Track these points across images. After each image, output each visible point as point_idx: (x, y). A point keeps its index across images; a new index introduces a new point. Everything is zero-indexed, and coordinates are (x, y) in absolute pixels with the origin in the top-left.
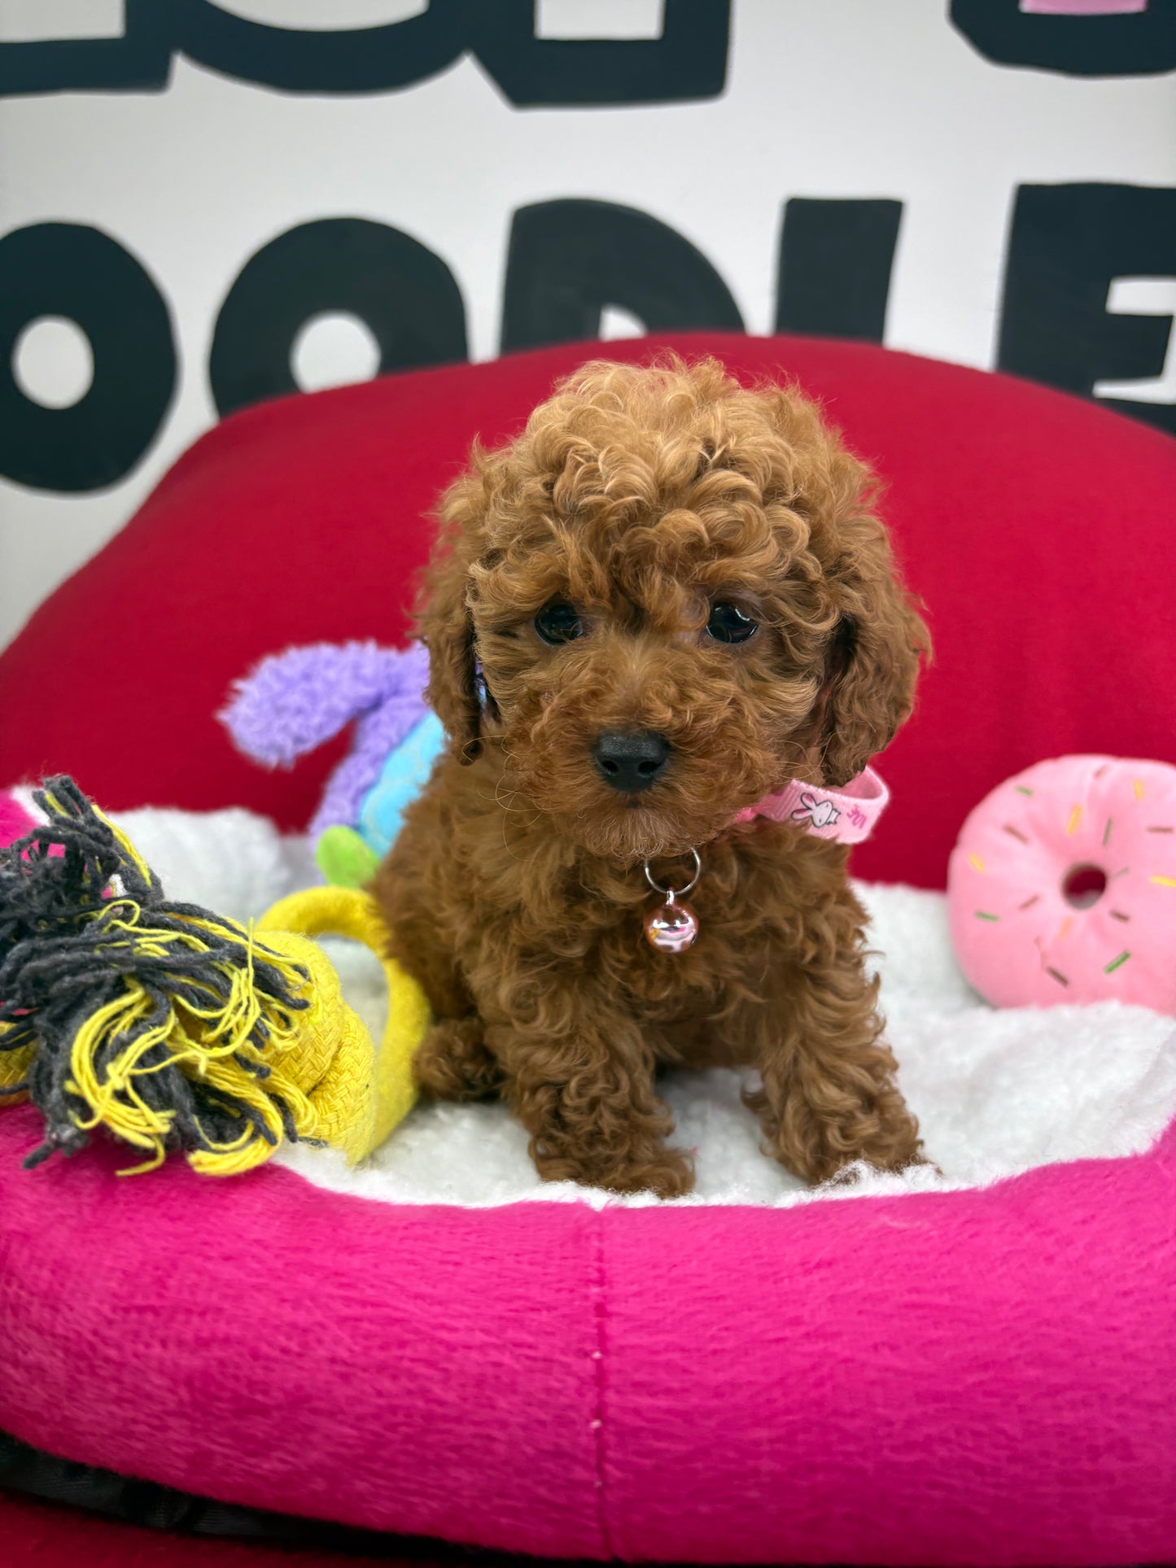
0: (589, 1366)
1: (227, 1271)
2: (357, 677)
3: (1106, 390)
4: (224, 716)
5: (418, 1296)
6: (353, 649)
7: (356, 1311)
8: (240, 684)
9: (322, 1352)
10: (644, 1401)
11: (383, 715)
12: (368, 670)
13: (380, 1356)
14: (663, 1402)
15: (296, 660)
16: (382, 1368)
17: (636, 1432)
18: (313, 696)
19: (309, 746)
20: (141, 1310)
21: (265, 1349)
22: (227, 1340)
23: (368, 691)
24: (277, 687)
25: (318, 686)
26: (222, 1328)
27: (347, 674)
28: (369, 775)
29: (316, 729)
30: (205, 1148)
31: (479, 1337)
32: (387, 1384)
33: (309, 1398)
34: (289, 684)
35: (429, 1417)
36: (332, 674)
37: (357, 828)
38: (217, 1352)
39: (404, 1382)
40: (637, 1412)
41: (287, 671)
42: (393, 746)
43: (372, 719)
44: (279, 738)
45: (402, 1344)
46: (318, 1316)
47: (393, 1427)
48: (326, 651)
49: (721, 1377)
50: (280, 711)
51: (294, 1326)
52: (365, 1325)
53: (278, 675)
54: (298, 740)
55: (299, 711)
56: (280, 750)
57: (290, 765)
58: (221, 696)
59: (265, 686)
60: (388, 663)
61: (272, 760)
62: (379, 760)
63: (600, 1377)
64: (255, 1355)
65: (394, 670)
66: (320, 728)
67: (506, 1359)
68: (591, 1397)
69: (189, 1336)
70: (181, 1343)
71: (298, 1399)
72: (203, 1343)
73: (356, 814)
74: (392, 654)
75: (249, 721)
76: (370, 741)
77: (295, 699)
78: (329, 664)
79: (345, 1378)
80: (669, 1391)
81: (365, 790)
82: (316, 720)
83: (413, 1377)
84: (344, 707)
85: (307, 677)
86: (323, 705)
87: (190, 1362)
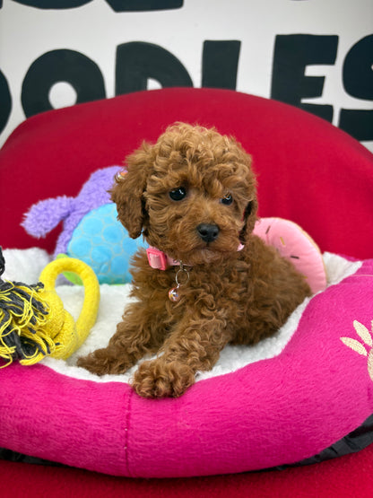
0: (124, 432)
1: (28, 398)
2: (61, 207)
3: (305, 101)
4: (22, 225)
5: (80, 409)
6: (59, 198)
7: (63, 412)
8: (25, 214)
9: (53, 423)
10: (138, 443)
11: (70, 218)
12: (64, 205)
13: (68, 425)
14: (143, 444)
15: (42, 205)
16: (69, 428)
17: (136, 451)
18: (48, 215)
19: (49, 231)
20: (5, 407)
21: (38, 421)
22: (28, 417)
23: (66, 211)
24: (37, 214)
25: (49, 212)
26: (27, 414)
27: (58, 207)
28: (68, 237)
29: (50, 225)
30: (24, 358)
31: (95, 423)
32: (70, 433)
33: (48, 435)
34: (40, 212)
35: (80, 442)
36: (53, 208)
37: (67, 254)
38: (25, 420)
39: (75, 433)
40: (136, 446)
41: (39, 209)
42: (75, 228)
43: (67, 220)
44: (40, 229)
45: (75, 422)
46: (53, 413)
47: (72, 444)
48: (51, 200)
49: (159, 438)
50: (39, 221)
51: (45, 415)
52: (65, 417)
53: (37, 210)
54: (45, 229)
55: (44, 220)
56: (40, 232)
57: (44, 237)
58: (21, 218)
59: (33, 214)
60: (71, 201)
61: (39, 236)
62: (71, 232)
63: (127, 436)
64: (35, 422)
65: (73, 203)
66: (51, 224)
67: (102, 429)
68: (124, 441)
69: (17, 415)
70: (15, 417)
71: (46, 434)
72: (22, 417)
73: (66, 249)
74: (72, 198)
75: (30, 225)
76: (67, 227)
77: (43, 217)
78: (52, 204)
79: (59, 430)
80: (145, 441)
81: (68, 241)
82: (50, 222)
83: (77, 432)
84: (58, 217)
85: (46, 209)
86: (52, 217)
87: (18, 422)
